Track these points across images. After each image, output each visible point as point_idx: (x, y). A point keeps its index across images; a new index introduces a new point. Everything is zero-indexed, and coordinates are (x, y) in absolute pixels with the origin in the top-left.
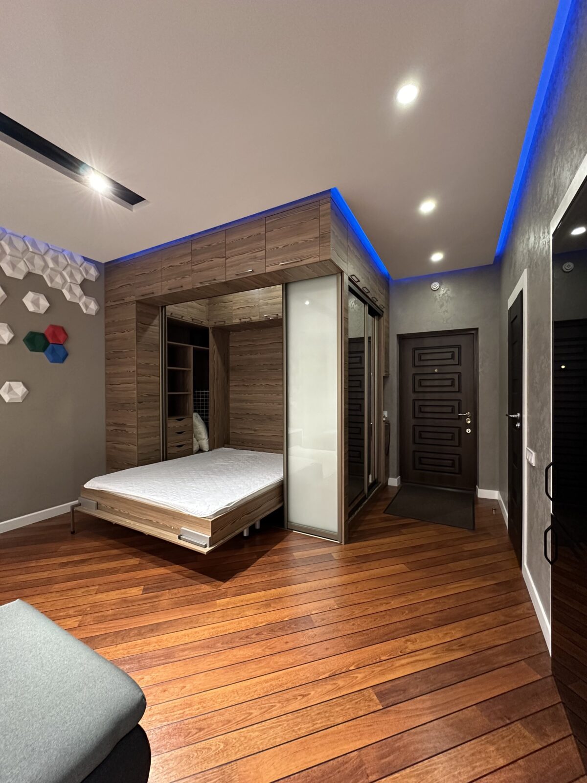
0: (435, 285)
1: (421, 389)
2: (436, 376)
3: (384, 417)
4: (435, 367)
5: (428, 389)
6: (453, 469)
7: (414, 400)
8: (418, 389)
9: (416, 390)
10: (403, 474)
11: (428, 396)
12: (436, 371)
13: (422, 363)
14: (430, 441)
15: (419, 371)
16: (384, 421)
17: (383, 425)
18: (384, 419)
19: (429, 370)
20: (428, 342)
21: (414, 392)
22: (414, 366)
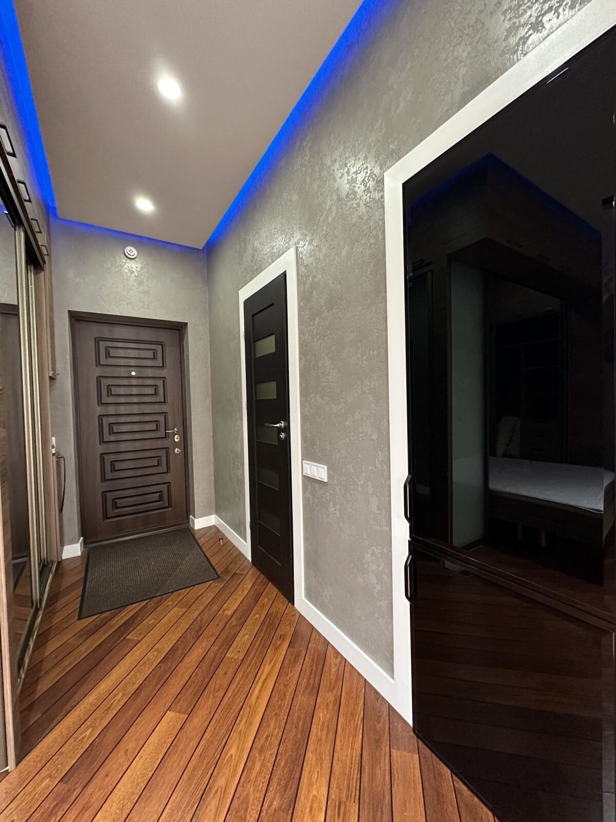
0: (131, 251)
1: (111, 400)
2: (134, 382)
3: (53, 447)
4: (132, 369)
5: (122, 400)
6: (162, 502)
7: (101, 417)
8: (105, 399)
9: (104, 401)
10: (87, 533)
11: (123, 409)
12: (133, 373)
13: (111, 361)
14: (130, 473)
15: (108, 371)
16: (54, 455)
17: (52, 461)
18: (54, 451)
19: (123, 372)
20: (120, 332)
21: (100, 403)
22: (98, 363)
